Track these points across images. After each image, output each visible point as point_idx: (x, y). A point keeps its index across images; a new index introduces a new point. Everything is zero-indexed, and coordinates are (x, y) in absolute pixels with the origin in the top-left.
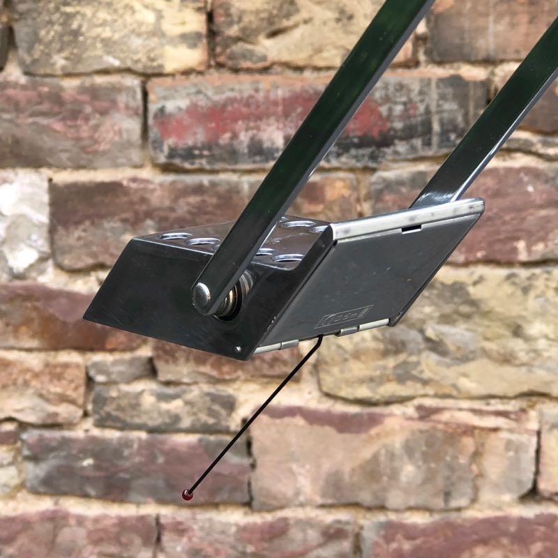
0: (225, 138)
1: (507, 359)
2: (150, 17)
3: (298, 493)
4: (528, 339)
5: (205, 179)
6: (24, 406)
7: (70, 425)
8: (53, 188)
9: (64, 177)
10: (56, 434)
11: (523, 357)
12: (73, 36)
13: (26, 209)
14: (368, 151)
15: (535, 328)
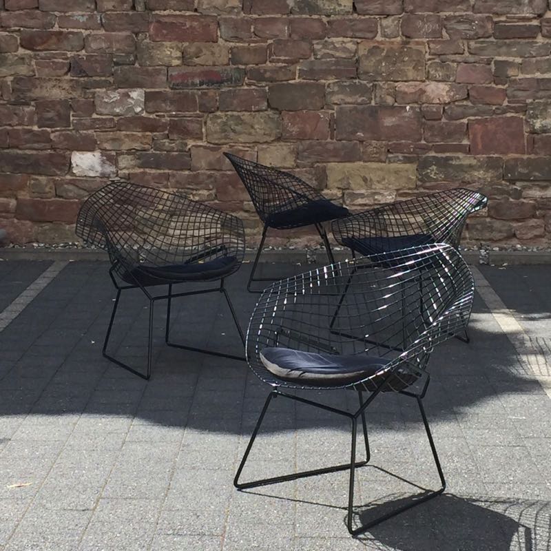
0: (186, 81)
1: (250, 134)
2: (169, 53)
3: (201, 166)
4: (255, 129)
5: (181, 91)
6: (137, 145)
7: (148, 150)
8: (145, 92)
9: (148, 90)
10: (144, 152)
11: (254, 134)
12: (151, 57)
13: (139, 98)
14: (217, 85)
15: (256, 126)
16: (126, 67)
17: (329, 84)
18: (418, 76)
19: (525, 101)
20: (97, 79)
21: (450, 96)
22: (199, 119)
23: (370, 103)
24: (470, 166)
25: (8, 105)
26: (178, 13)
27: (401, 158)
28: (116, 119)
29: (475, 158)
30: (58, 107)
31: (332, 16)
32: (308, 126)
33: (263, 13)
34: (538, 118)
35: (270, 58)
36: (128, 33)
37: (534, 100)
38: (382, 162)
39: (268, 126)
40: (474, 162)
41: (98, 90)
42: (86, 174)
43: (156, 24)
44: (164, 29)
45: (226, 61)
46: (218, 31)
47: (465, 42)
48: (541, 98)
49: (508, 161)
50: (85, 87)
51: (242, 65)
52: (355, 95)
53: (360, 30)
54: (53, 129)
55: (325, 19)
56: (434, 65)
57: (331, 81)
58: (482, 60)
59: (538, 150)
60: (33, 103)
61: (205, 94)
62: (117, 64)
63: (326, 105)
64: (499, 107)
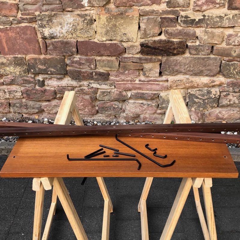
19: (34, 13)
24: (3, 64)
29: (5, 58)
34: (46, 27)
37: (41, 13)
40: (5, 61)
48: (46, 11)
49: (29, 60)
59: (50, 52)
64: (15, 18)
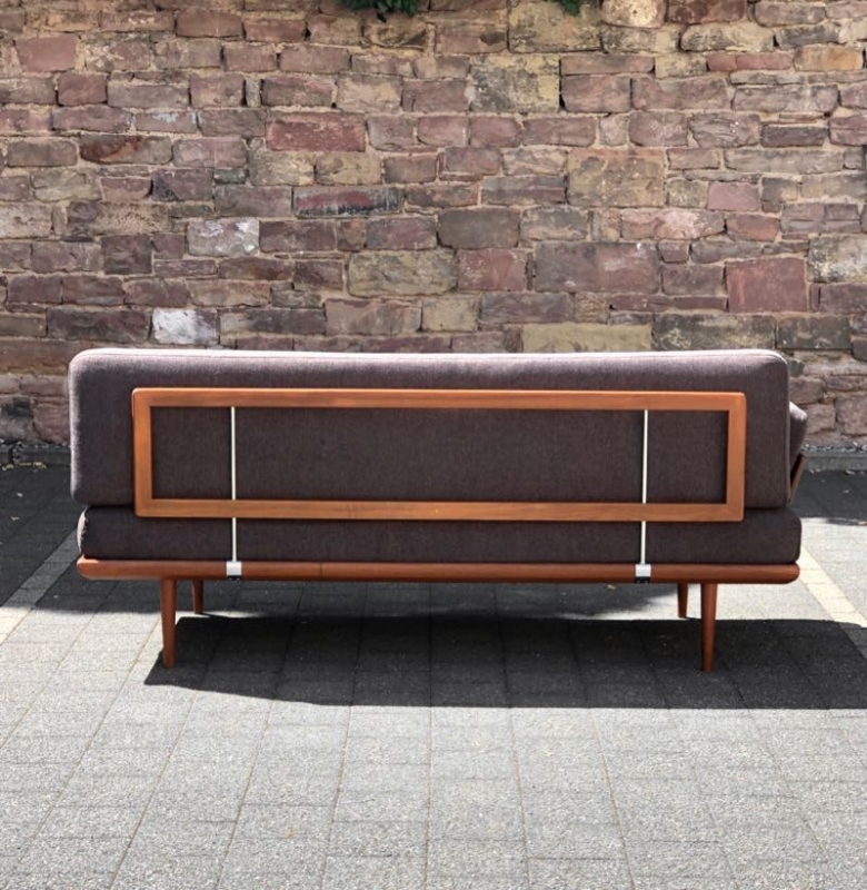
0: (319, 207)
1: (411, 282)
2: (295, 166)
3: (341, 329)
4: (418, 276)
5: (312, 221)
6: (248, 299)
7: (264, 305)
8: (260, 223)
9: (264, 220)
10: (258, 310)
11: (417, 281)
12: (269, 173)
13: (251, 231)
14: (365, 212)
15: (420, 272)
16: (233, 187)
17: (526, 211)
18: (652, 199)
19: (807, 236)
20: (191, 203)
21: (699, 229)
22: (339, 261)
23: (584, 238)
24: (729, 329)
25: (62, 243)
26: (307, 109)
27: (628, 317)
28: (217, 261)
29: (736, 318)
30: (134, 244)
31: (530, 114)
32: (495, 271)
33: (432, 110)
34: (825, 260)
35: (440, 172)
36: (236, 138)
37: (820, 235)
38: (600, 322)
39: (438, 271)
40: (733, 323)
41: (191, 219)
42: (174, 341)
43: (277, 126)
44: (289, 132)
45: (377, 178)
46: (366, 135)
47: (720, 151)
48: (829, 232)
49: (782, 322)
50: (173, 216)
51: (400, 183)
52: (563, 226)
53: (570, 134)
54: (127, 277)
55: (519, 119)
56: (676, 184)
57: (527, 207)
58: (745, 177)
59: (825, 306)
60: (97, 239)
61: (347, 225)
62: (218, 182)
63: (520, 241)
64: (770, 244)
